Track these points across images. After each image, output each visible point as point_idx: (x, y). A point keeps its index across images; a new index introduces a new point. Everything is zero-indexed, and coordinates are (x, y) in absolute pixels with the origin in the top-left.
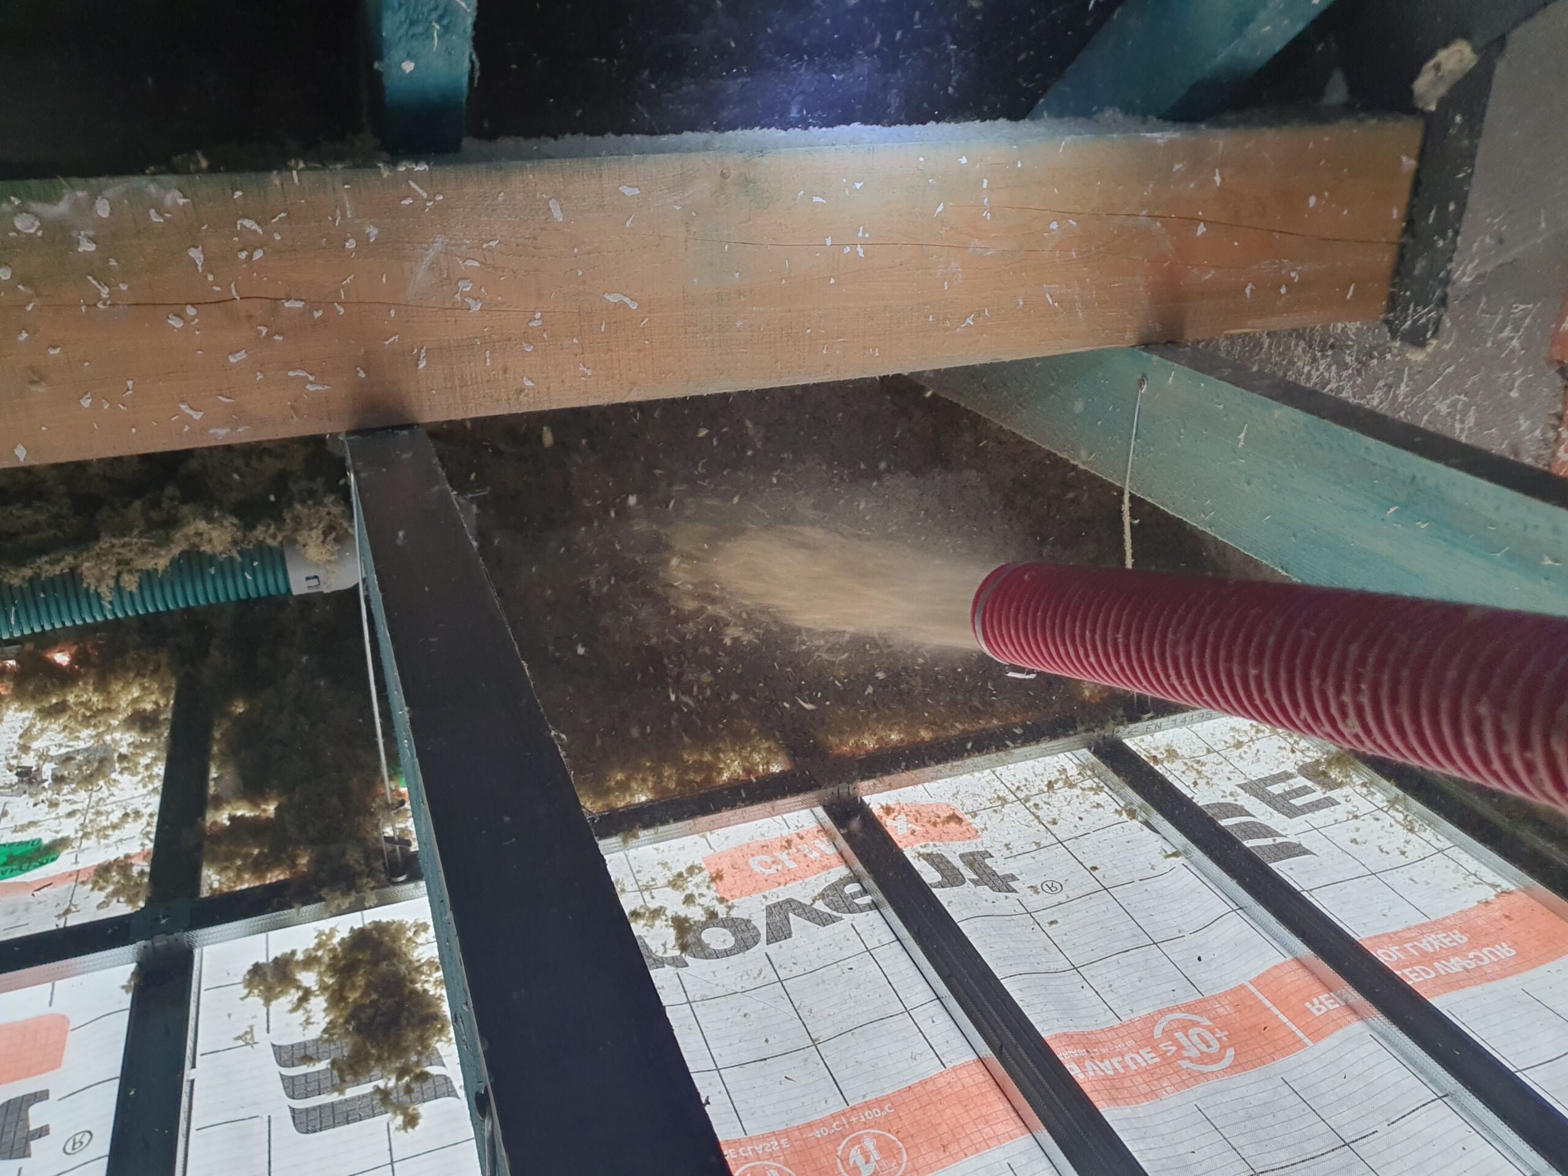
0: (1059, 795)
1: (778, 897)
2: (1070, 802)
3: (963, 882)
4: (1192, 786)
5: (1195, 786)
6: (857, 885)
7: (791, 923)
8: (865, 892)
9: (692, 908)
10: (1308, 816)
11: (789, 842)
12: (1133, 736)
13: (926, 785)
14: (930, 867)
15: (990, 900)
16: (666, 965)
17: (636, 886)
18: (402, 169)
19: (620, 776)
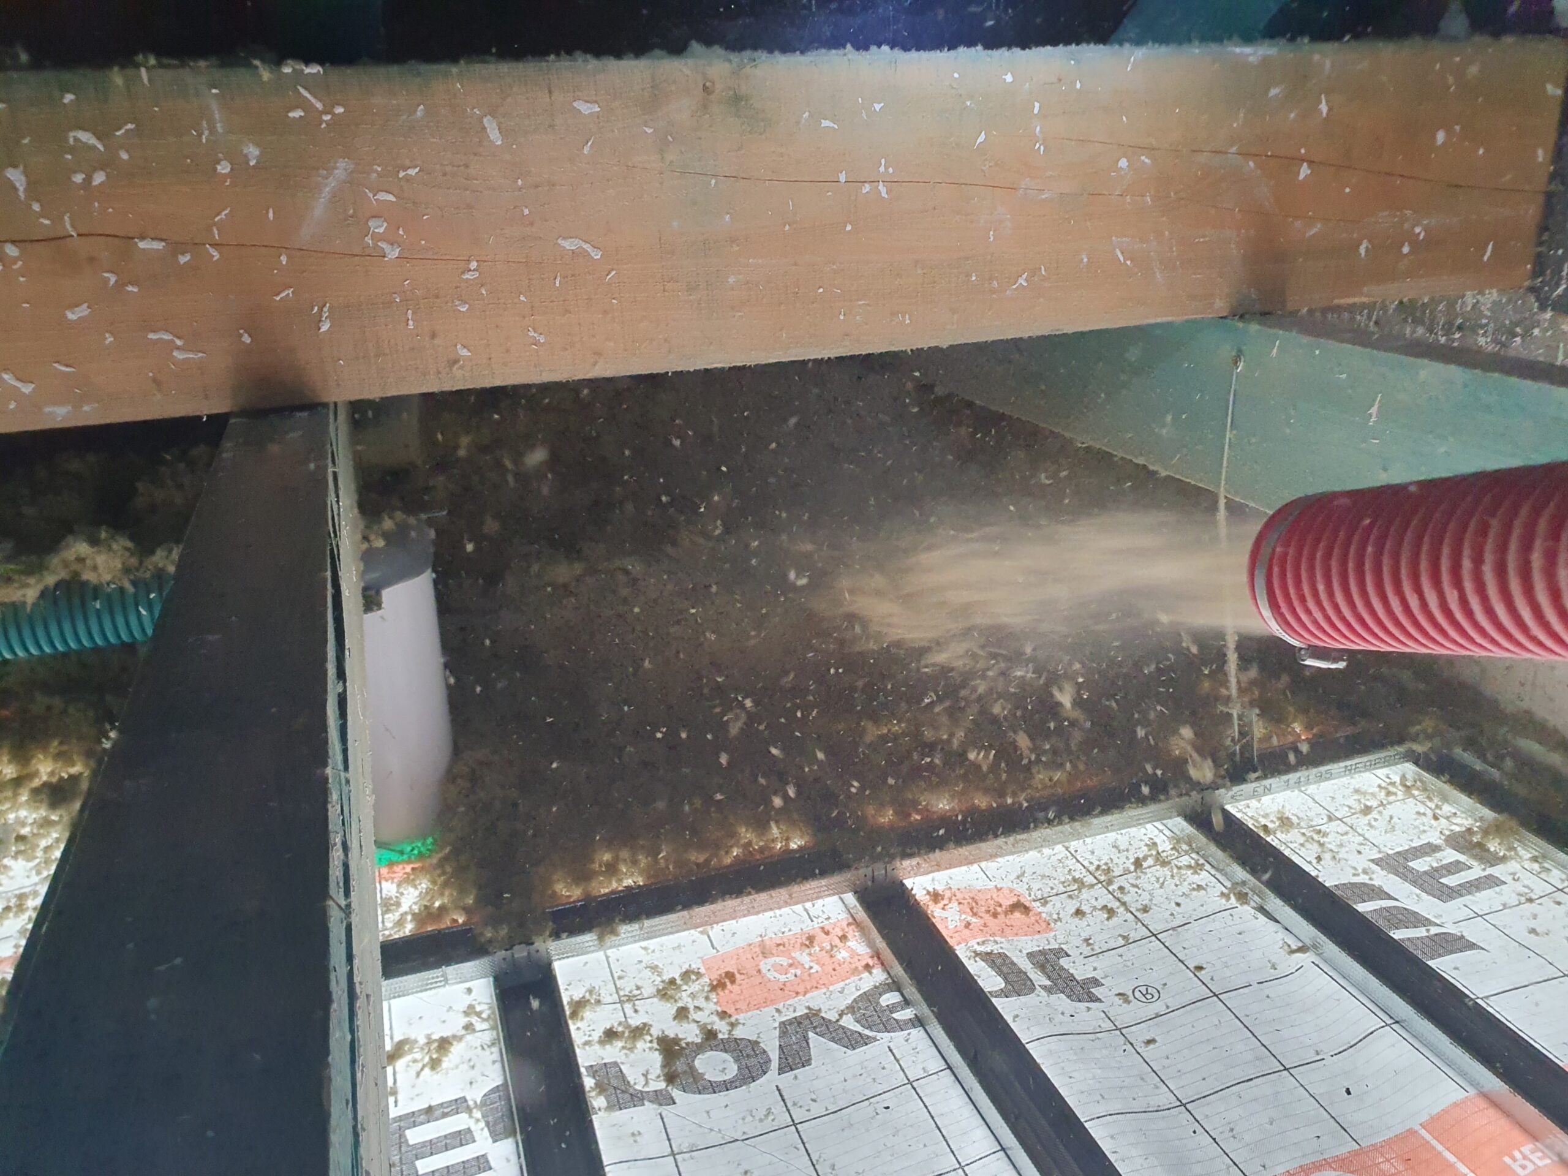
0: (1149, 875)
1: (795, 1011)
2: (1163, 883)
3: (1032, 989)
4: (1314, 862)
5: (1318, 862)
6: (897, 993)
7: (811, 1046)
8: (907, 1003)
9: (685, 1025)
10: (1468, 899)
11: (811, 939)
12: (1237, 801)
13: (983, 864)
14: (990, 969)
15: (1068, 1013)
16: (646, 1103)
17: (616, 996)
18: (287, 70)
19: (607, 857)
